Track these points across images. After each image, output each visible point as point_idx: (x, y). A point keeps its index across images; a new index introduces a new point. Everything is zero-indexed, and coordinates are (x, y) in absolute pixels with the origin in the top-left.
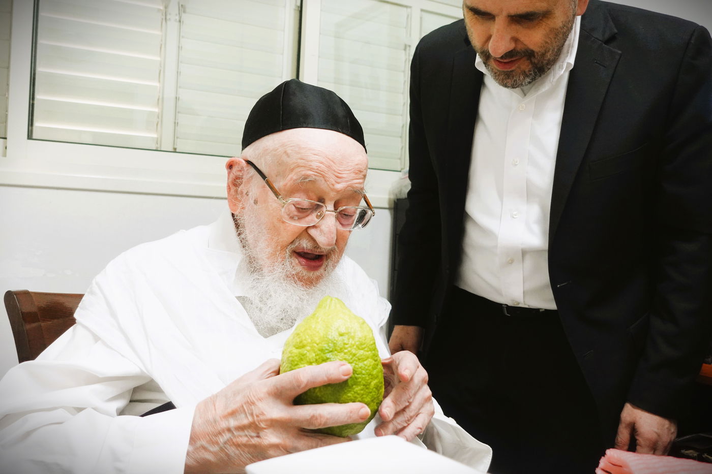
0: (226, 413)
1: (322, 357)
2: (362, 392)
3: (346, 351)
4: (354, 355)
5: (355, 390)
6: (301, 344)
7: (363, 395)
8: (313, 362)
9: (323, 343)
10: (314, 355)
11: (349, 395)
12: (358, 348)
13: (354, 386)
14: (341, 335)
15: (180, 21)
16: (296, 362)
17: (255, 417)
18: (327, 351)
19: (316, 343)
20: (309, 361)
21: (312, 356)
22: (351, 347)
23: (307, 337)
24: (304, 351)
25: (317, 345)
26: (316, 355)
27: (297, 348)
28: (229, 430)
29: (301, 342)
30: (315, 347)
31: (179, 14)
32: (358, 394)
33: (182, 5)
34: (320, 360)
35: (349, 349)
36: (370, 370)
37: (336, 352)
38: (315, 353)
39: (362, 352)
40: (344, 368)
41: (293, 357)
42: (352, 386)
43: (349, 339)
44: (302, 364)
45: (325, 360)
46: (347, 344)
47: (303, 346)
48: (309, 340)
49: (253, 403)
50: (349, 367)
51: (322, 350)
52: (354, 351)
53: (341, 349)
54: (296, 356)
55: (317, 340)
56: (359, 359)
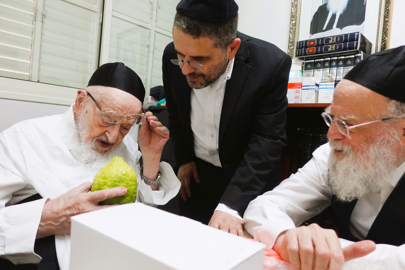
0: (65, 207)
1: (114, 184)
2: (130, 199)
3: (125, 182)
4: (128, 184)
5: (127, 199)
6: (105, 178)
7: (130, 200)
8: (110, 186)
9: (116, 178)
10: (111, 183)
11: (124, 201)
12: (130, 181)
13: (127, 197)
14: (124, 175)
15: (42, 22)
16: (102, 186)
17: (80, 210)
18: (117, 182)
19: (112, 178)
20: (108, 185)
21: (110, 183)
22: (127, 180)
23: (108, 174)
24: (106, 181)
25: (113, 178)
26: (112, 183)
27: (103, 179)
28: (66, 216)
29: (105, 177)
30: (111, 179)
31: (42, 18)
32: (128, 200)
33: (44, 14)
34: (113, 186)
35: (127, 181)
36: (134, 190)
37: (121, 182)
38: (111, 182)
39: (131, 182)
40: (123, 190)
41: (101, 183)
42: (126, 197)
43: (127, 177)
44: (105, 186)
45: (116, 186)
46: (126, 179)
47: (106, 179)
48: (109, 176)
49: (80, 204)
50: (126, 189)
51: (115, 181)
52: (128, 182)
53: (123, 181)
54: (102, 183)
55: (113, 176)
56: (130, 186)
